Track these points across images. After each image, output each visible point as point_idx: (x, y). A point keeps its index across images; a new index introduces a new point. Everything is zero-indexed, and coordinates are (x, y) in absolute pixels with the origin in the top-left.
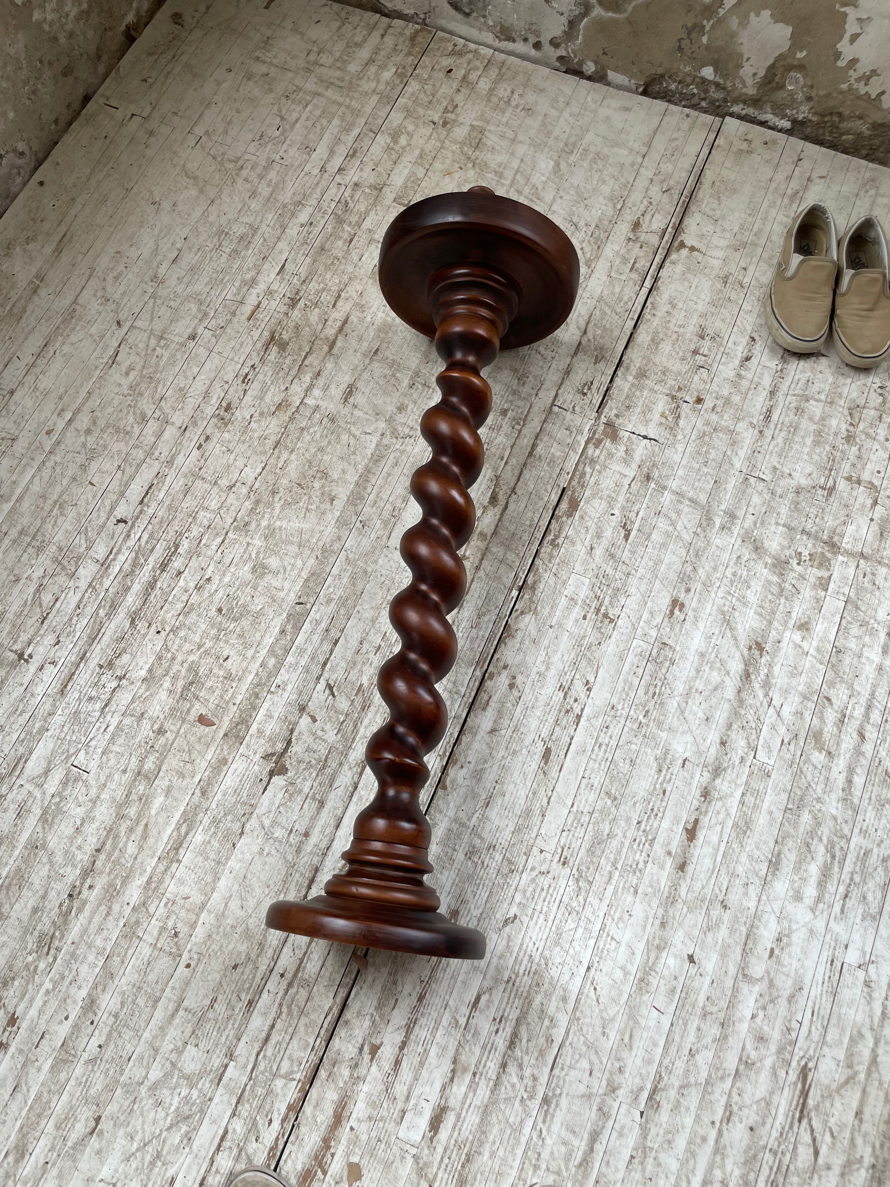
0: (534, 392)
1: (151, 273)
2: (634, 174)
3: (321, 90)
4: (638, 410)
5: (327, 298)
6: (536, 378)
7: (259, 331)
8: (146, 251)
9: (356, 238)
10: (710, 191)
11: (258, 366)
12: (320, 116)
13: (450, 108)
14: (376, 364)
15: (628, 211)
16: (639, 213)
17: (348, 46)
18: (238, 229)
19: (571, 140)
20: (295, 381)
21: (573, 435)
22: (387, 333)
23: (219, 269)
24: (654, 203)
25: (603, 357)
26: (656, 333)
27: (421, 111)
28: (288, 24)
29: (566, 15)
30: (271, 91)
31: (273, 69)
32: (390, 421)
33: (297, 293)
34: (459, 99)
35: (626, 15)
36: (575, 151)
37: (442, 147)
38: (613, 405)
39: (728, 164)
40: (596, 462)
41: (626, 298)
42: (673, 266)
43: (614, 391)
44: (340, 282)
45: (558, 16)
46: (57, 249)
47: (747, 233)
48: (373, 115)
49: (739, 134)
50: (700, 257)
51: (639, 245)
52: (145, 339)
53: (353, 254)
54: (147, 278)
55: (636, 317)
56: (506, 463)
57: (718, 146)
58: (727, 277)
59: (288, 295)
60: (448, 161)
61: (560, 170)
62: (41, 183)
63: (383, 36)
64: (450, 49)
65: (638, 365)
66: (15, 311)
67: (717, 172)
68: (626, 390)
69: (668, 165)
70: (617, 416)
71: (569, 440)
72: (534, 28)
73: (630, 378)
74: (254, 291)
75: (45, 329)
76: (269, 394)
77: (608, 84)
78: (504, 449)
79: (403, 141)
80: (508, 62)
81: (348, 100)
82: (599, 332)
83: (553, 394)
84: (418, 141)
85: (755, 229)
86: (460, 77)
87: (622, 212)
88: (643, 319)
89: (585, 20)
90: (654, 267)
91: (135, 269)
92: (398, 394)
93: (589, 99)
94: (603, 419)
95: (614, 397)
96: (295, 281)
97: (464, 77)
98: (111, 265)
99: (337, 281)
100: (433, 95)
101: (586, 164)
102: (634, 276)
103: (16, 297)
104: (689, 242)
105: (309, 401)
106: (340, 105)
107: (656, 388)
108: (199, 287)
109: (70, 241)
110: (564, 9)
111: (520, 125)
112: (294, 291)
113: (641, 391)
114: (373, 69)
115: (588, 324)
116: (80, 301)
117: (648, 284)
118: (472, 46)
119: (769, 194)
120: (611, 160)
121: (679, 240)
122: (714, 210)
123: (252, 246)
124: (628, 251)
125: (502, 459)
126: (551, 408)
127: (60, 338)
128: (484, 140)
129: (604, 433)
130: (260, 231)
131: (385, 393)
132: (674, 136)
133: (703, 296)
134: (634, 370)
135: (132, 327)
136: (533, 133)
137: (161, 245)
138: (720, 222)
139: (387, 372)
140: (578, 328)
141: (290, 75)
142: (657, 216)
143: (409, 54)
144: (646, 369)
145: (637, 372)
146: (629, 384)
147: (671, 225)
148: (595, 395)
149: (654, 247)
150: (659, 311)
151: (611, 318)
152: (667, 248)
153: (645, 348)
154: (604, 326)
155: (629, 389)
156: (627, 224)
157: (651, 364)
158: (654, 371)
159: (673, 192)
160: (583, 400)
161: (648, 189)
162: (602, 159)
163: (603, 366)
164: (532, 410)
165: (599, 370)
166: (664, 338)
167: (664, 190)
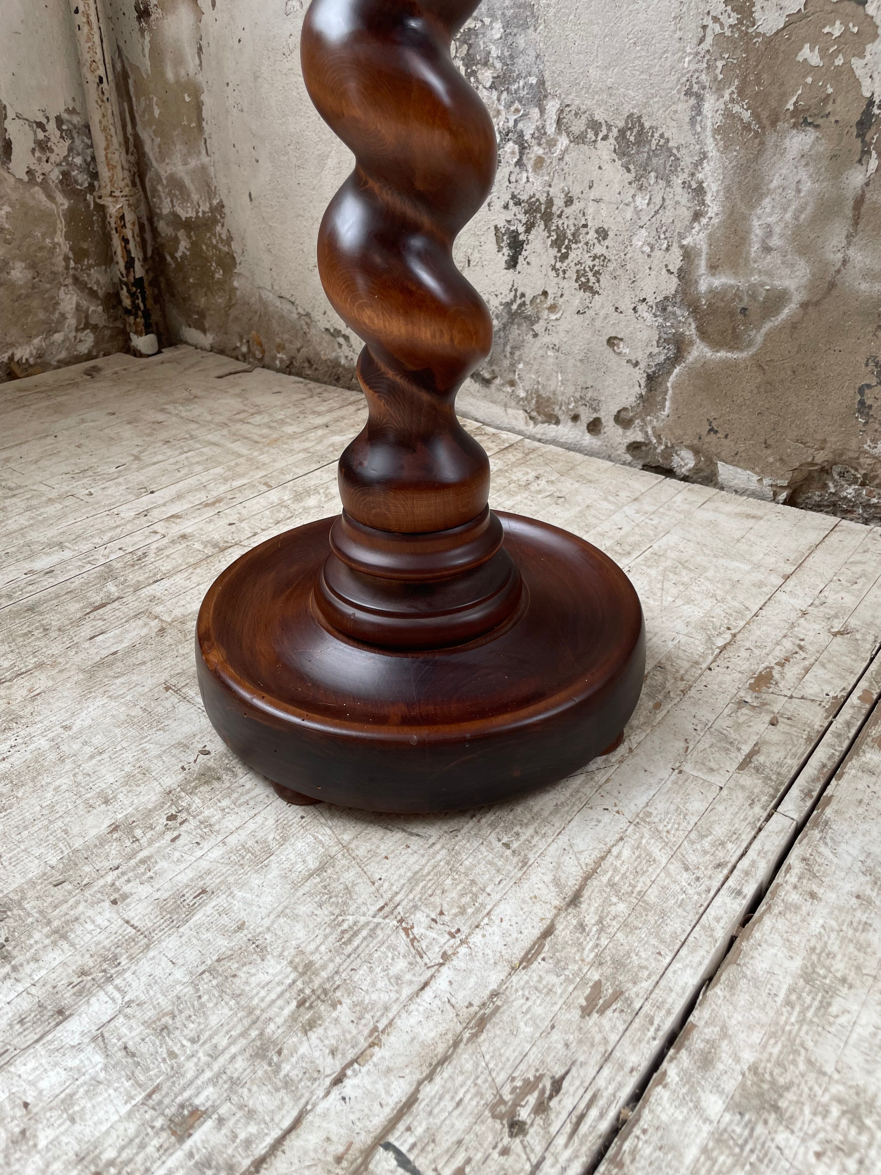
0: (331, 1067)
2: (762, 598)
3: (224, 442)
6: (361, 1009)
9: (116, 605)
12: (197, 463)
16: (771, 661)
17: (301, 413)
19: (632, 539)
24: (810, 648)
25: (618, 995)
26: (820, 953)
28: (235, 391)
29: (642, 365)
30: (149, 435)
31: (174, 419)
35: (752, 350)
36: (637, 553)
41: (720, 831)
42: (867, 779)
45: (630, 368)
48: (282, 472)
51: (768, 718)
53: (86, 627)
55: (750, 890)
65: (748, 1057)
69: (844, 595)
72: (589, 395)
77: (719, 486)
80: (544, 450)
81: (256, 453)
82: (621, 908)
83: (399, 1091)
87: (725, 654)
89: (676, 371)
90: (810, 772)
93: (678, 499)
101: (653, 571)
102: (752, 781)
106: (241, 456)
110: (640, 355)
115: (587, 878)
117: (792, 809)
118: (489, 430)
120: (709, 575)
124: (738, 726)
126: (368, 1153)
140: (556, 882)
141: (194, 426)
142: (817, 670)
144: (781, 1081)
145: (743, 1086)
146: (707, 1128)
147: (857, 692)
148: (561, 1140)
149: (812, 727)
150: (831, 887)
151: (668, 875)
152: (851, 735)
153: (780, 1000)
154: (642, 894)
155: (705, 1150)
156: (737, 675)
157: (802, 1067)
158: (812, 1097)
159: (858, 636)
160: (505, 1152)
161: (793, 626)
162: (690, 570)
163: (613, 1028)
164: (294, 1143)
165: (598, 1038)
166: (852, 976)
167: (834, 630)
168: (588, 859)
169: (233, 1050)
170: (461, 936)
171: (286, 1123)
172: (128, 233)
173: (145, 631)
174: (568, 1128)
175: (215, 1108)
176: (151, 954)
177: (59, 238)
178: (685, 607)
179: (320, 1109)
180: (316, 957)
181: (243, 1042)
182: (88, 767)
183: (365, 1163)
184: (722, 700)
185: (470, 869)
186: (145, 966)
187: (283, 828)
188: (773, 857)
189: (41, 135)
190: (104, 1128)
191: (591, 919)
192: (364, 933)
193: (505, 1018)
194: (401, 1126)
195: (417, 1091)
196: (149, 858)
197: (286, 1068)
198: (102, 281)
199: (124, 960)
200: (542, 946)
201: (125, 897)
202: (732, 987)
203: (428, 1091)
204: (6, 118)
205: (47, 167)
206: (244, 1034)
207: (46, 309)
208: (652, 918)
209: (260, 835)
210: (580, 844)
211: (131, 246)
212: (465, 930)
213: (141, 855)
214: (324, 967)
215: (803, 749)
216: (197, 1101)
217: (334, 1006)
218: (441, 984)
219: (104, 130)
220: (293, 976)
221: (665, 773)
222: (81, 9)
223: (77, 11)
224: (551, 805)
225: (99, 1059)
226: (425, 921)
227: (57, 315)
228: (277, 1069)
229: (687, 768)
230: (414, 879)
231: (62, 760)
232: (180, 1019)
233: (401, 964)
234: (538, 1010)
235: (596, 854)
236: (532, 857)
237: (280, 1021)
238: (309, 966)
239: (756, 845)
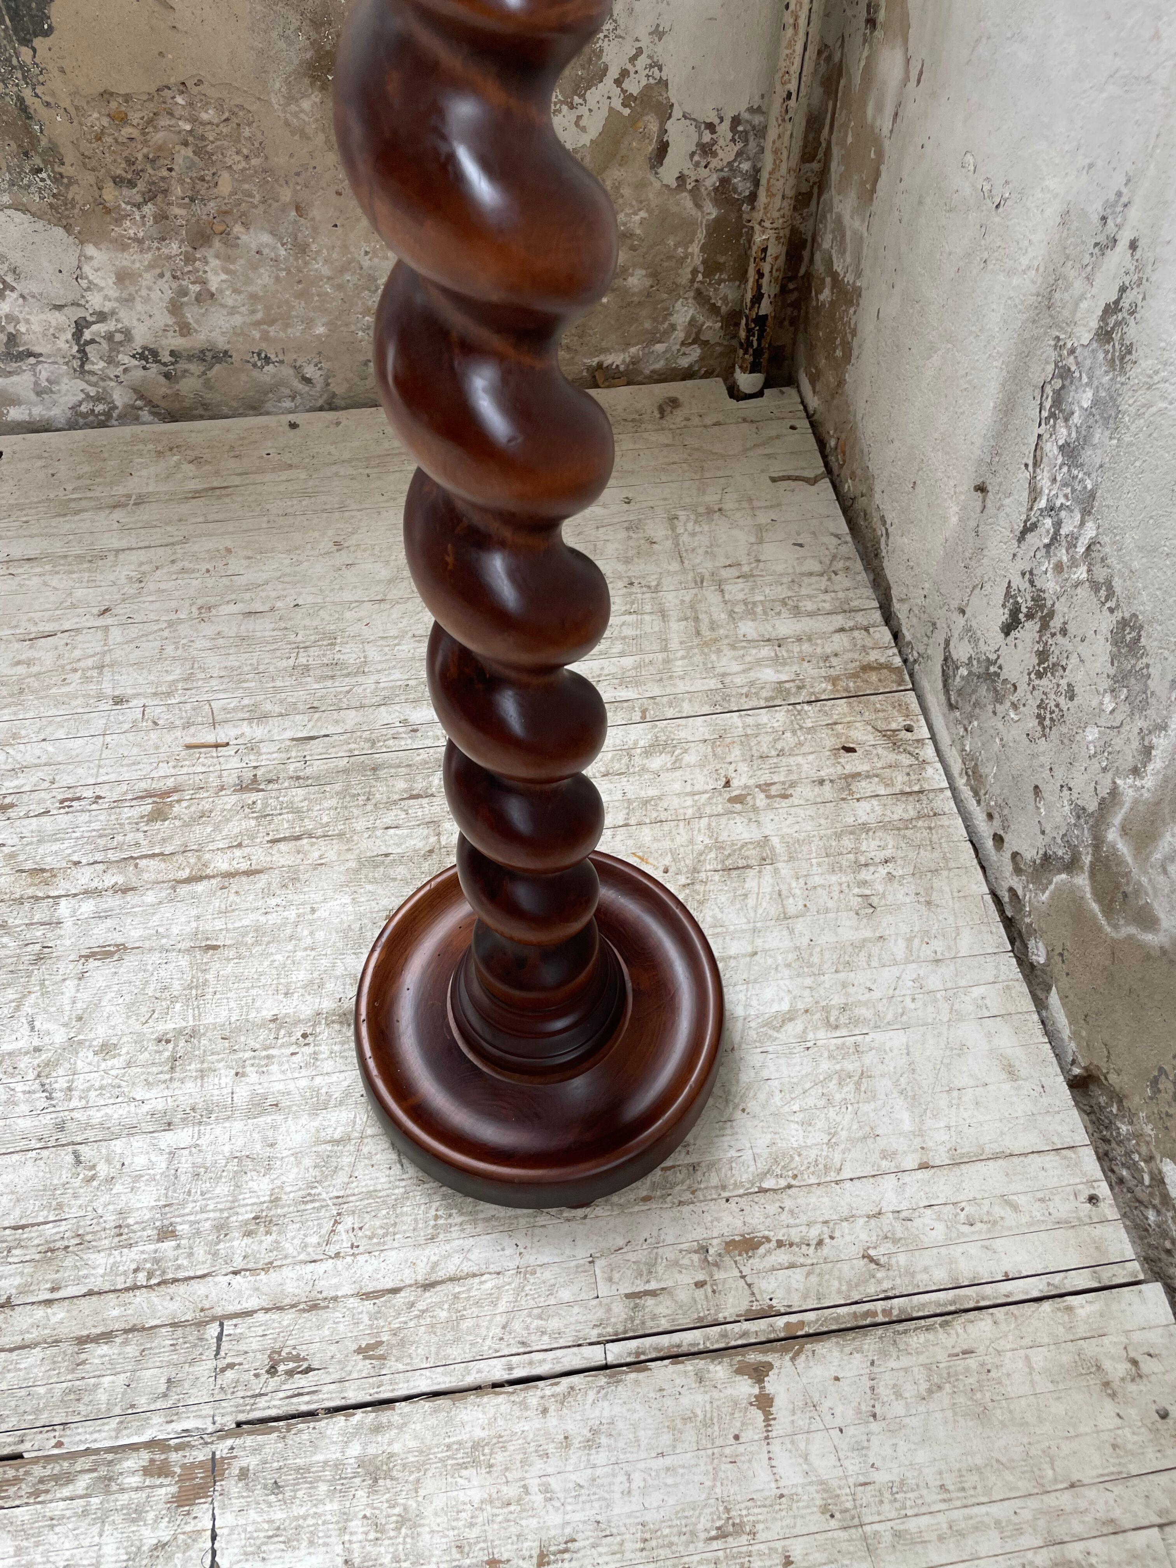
0: (238, 1263)
1: (212, 600)
2: (868, 1170)
3: (674, 614)
4: (279, 1515)
5: (284, 825)
6: (276, 1246)
7: (173, 771)
8: (250, 576)
9: (425, 801)
10: (942, 1356)
11: (103, 804)
12: (624, 638)
13: (774, 790)
14: (184, 961)
15: (772, 1209)
16: (780, 1235)
17: (784, 603)
18: (349, 654)
19: (862, 1012)
20: (101, 867)
21: (159, 1405)
22: (257, 943)
23: (261, 668)
24: (825, 1251)
25: (383, 1357)
26: (500, 1442)
27: (736, 753)
28: (763, 518)
29: (1046, 839)
30: (628, 561)
31: (669, 544)
32: (73, 1045)
33: (270, 781)
34: (805, 792)
35: (1113, 932)
36: (844, 1032)
37: (689, 822)
38: (267, 1450)
39: (1038, 1358)
40: (108, 1492)
41: (554, 1324)
42: (691, 1381)
43: (305, 1430)
44: (327, 824)
45: (1038, 830)
46: (196, 492)
47: (889, 1511)
48: (674, 700)
49: (1136, 1337)
50: (754, 1432)
51: (701, 1277)
52: (90, 652)
53: (392, 813)
54: (200, 602)
55: (519, 1373)
56: (49, 1302)
57: (1069, 1309)
58: (738, 1529)
59: (259, 773)
60: (667, 844)
61: (778, 1029)
62: (293, 426)
63: (842, 630)
64: (894, 726)
65: (397, 1448)
66: (72, 505)
67: (1003, 1344)
68: (319, 1457)
69: (940, 1227)
70: (244, 1473)
71: (142, 1402)
72: (1007, 811)
73: (355, 1449)
74: (245, 728)
75: (57, 547)
76: (55, 847)
77: (1040, 1005)
78: (78, 1281)
79: (656, 762)
80: (944, 821)
81: (680, 654)
82: (443, 1315)
83: (251, 1303)
84: (674, 783)
85: (912, 1525)
86: (849, 769)
87: (760, 1198)
88: (521, 1393)
89: (1063, 876)
90: (665, 1341)
91: (210, 582)
92: (138, 1027)
93: (977, 992)
94: (222, 1448)
95: (291, 1439)
96: (292, 767)
97: (856, 776)
98: (202, 555)
99: (325, 819)
100: (781, 753)
101: (825, 1066)
102: (620, 1311)
103: (98, 494)
104: (773, 1384)
105: (64, 908)
106: (665, 649)
107: (356, 1525)
108: (214, 662)
109: (219, 498)
110: (1048, 829)
111: (827, 911)
112: (269, 776)
113: (331, 1493)
114: (766, 651)
115: (451, 1279)
116: (122, 556)
117: (616, 1352)
118: (929, 752)
119: (1033, 1503)
120: (866, 1108)
121: (769, 1358)
122: (898, 1395)
123: (329, 683)
124: (675, 1264)
125: (53, 1290)
126: (214, 1319)
127: (48, 567)
128: (751, 873)
129: (189, 1469)
130: (360, 679)
131: (129, 1006)
132: (1022, 1200)
133: (655, 1499)
134: (378, 1446)
135: (106, 629)
136: (826, 938)
137: (269, 587)
138: (874, 1426)
139: (177, 986)
140: (435, 1266)
141: (675, 566)
142: (795, 1274)
143: (834, 680)
144: (394, 1473)
145: (376, 1456)
146: (339, 1455)
147: (793, 1318)
148: (281, 1395)
149: (717, 1312)
150: (561, 1418)
151: (491, 1321)
152: (733, 1343)
153: (447, 1440)
154: (463, 1318)
155: (326, 1463)
156: (739, 1223)
157: (411, 1478)
158: (397, 1494)
159: (879, 1275)
160: (257, 1376)
161: (850, 1218)
162: (858, 1089)
163: (361, 1371)
164: (195, 1285)
165: (349, 1368)
166: (497, 1469)
167: (872, 1252)
168: (467, 1267)
169: (211, 1215)
170: (355, 1250)
171: (199, 1273)
172: (766, 268)
173: (420, 845)
174: (290, 1393)
175: (182, 1238)
176: (227, 1124)
177: (695, 248)
178: (794, 1126)
179: (217, 1279)
180: (284, 1197)
181: (218, 1214)
182: (300, 954)
183: (207, 1323)
184: (699, 1234)
185: (402, 1214)
186: (218, 1130)
187: (347, 1094)
188: (559, 1368)
189: (707, 137)
190: (139, 1205)
191: (421, 1305)
192: (317, 1204)
193: (325, 1316)
194: (234, 1321)
195: (255, 1312)
196: (273, 1057)
197: (221, 1246)
198: (730, 297)
199: (213, 1116)
200: (383, 1296)
201: (244, 1075)
202: (435, 1411)
203: (261, 1316)
204: (670, 117)
205: (703, 173)
206: (221, 1210)
207: (655, 320)
208: (450, 1336)
209: (333, 1089)
210: (475, 1255)
211: (765, 282)
212: (361, 1249)
213: (271, 1052)
214: (283, 1207)
215: (686, 1322)
216: (179, 1228)
217: (268, 1233)
218: (320, 1268)
219: (776, 152)
220: (267, 1198)
221: (582, 1253)
222: (792, 7)
223: (787, 7)
224: (489, 1214)
225: (164, 1165)
226: (349, 1225)
227: (666, 325)
228: (217, 1244)
229: (600, 1264)
230: (370, 1194)
231: (291, 938)
232: (208, 1175)
233: (314, 1240)
234: (341, 1327)
235: (475, 1269)
236: (441, 1236)
237: (240, 1218)
238: (278, 1199)
239: (559, 1353)
